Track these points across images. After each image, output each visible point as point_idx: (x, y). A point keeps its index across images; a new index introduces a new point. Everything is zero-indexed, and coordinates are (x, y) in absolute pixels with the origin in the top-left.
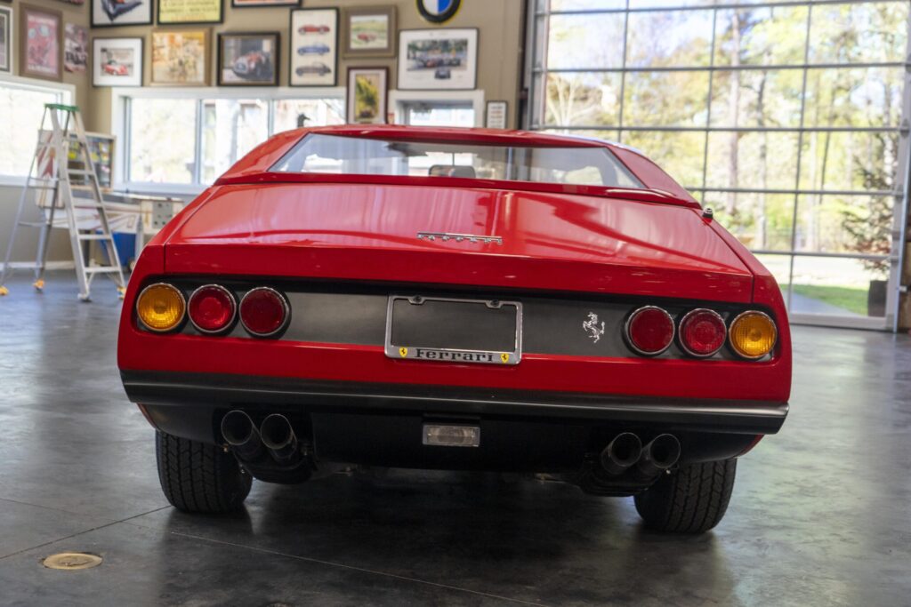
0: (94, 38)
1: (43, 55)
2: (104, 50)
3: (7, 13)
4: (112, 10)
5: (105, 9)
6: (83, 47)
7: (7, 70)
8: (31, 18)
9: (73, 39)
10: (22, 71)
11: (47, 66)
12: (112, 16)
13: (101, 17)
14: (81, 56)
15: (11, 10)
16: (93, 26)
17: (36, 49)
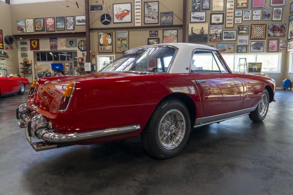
0: (288, 42)
1: (273, 48)
2: (289, 44)
3: (264, 41)
4: (291, 36)
5: (290, 36)
6: (285, 44)
7: (264, 52)
8: (270, 41)
9: (282, 43)
10: (268, 51)
11: (274, 49)
12: (291, 37)
13: (289, 38)
14: (284, 46)
15: (265, 40)
16: (288, 40)
17: (271, 47)
